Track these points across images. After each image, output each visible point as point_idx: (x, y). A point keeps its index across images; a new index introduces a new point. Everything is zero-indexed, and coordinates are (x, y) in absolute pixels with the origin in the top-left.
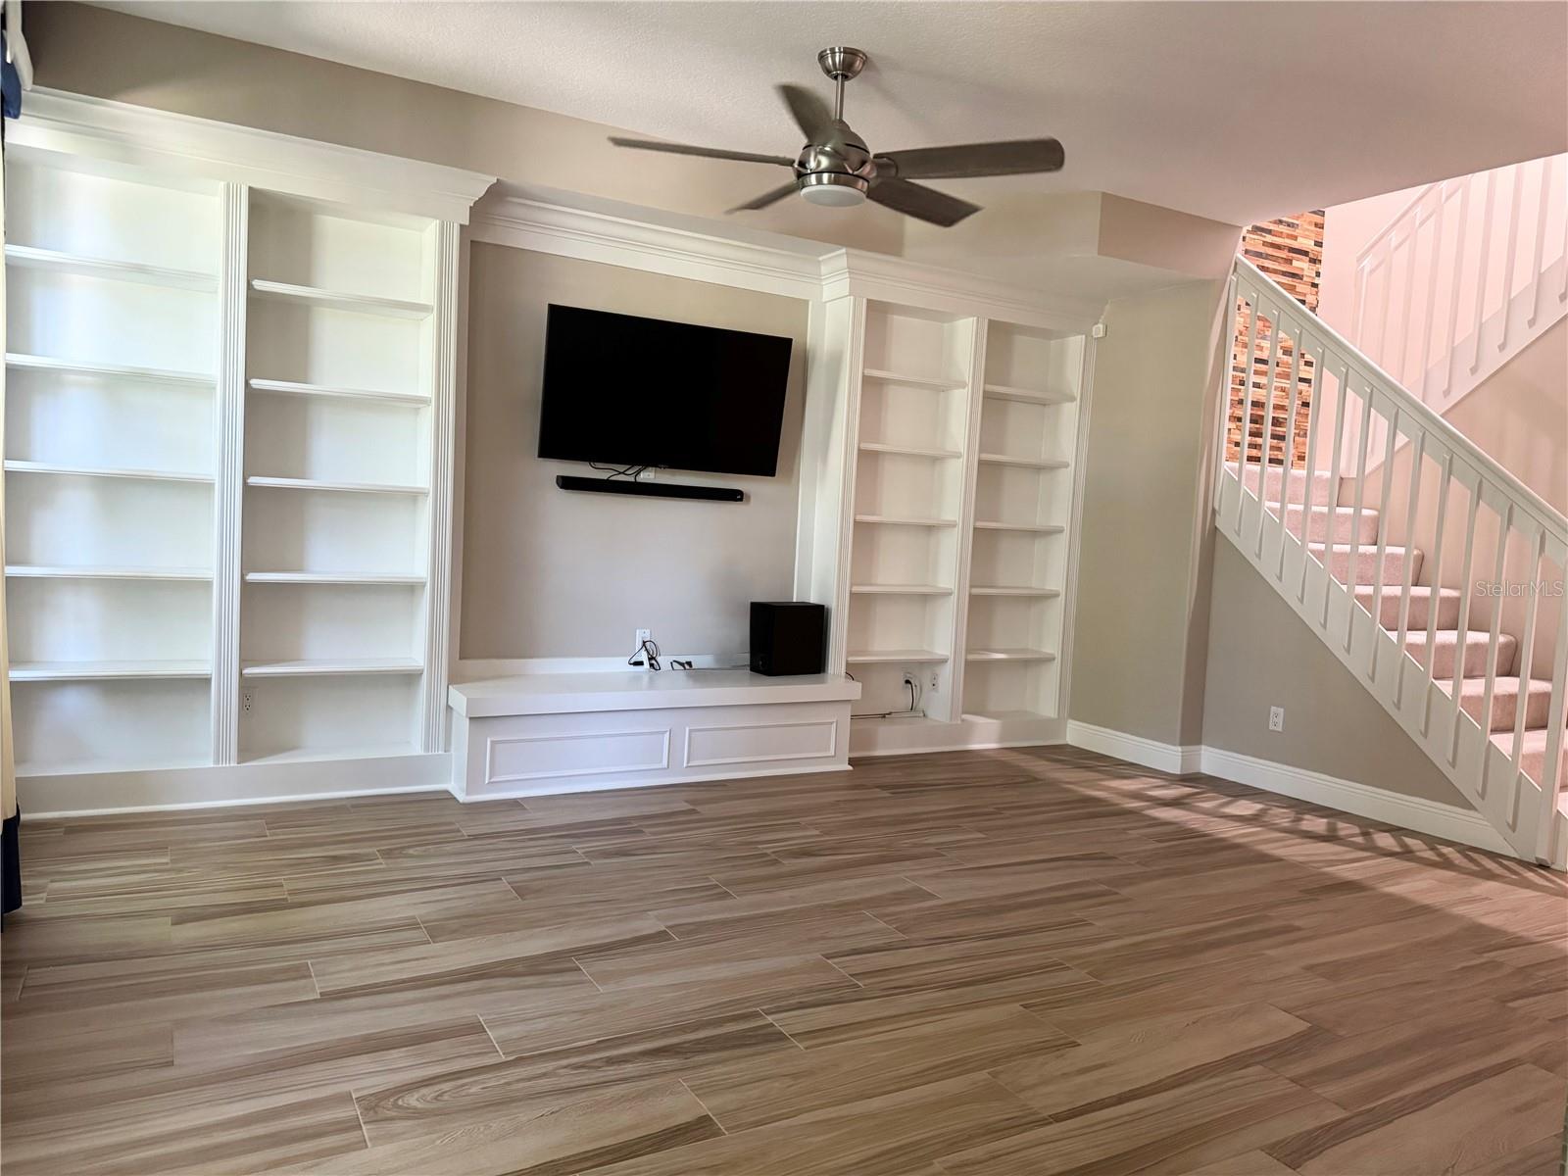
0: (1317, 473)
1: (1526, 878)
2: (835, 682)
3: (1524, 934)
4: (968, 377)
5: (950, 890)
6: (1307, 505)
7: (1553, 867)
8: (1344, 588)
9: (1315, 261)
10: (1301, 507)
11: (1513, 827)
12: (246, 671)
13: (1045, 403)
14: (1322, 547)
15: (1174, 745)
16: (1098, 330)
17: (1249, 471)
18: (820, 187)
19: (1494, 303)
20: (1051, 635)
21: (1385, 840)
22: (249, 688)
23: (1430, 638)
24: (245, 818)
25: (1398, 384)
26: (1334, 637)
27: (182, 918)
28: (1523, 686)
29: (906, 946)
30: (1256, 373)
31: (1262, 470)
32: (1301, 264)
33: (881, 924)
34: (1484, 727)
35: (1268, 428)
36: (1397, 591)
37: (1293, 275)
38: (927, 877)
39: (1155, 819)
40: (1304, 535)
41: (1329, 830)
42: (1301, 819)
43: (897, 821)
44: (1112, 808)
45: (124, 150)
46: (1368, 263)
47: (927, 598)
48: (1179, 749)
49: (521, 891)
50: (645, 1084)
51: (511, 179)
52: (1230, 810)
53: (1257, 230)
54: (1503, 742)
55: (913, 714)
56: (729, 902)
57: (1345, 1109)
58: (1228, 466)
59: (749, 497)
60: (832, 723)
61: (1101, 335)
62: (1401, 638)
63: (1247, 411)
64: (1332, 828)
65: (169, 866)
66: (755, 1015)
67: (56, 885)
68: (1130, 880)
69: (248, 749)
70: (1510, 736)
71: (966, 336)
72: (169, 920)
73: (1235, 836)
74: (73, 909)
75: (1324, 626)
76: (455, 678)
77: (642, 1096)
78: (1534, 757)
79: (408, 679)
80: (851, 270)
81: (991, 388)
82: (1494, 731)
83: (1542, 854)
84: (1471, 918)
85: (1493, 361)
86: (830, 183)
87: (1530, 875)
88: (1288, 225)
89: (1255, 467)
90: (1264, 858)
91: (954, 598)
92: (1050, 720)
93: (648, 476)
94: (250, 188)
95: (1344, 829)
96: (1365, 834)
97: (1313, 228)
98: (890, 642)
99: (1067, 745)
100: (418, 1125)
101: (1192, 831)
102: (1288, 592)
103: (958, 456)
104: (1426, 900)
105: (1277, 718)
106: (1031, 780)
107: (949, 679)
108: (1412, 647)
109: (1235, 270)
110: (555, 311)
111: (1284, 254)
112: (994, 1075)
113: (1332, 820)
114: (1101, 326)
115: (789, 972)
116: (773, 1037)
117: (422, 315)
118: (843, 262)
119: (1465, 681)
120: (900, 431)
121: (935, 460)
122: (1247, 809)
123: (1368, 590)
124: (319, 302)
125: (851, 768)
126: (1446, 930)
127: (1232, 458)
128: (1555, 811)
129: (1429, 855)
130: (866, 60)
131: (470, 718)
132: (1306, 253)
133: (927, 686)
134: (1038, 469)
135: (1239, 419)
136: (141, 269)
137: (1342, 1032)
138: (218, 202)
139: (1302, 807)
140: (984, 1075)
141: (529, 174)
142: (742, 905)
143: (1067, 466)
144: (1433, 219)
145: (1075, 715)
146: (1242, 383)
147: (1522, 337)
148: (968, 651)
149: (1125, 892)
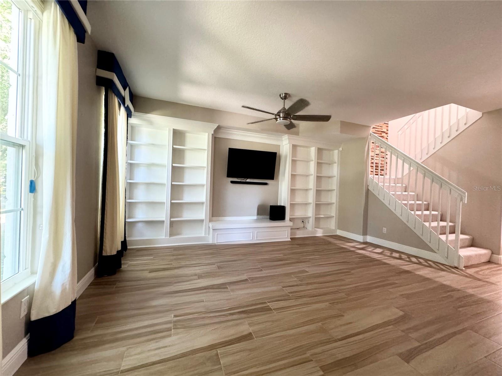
0: (391, 177)
1: (452, 271)
2: (287, 222)
3: (456, 287)
4: (314, 159)
5: (312, 270)
6: (390, 183)
7: (459, 268)
8: (400, 202)
9: (387, 134)
10: (388, 184)
11: (447, 258)
12: (171, 219)
13: (330, 164)
14: (394, 193)
15: (361, 235)
16: (341, 149)
17: (375, 177)
18: (280, 121)
19: (432, 139)
20: (333, 212)
21: (414, 260)
22: (172, 223)
23: (422, 213)
24: (171, 248)
25: (409, 156)
26: (398, 213)
27: (152, 271)
28: (448, 224)
29: (301, 285)
30: (376, 157)
31: (379, 177)
32: (384, 134)
33: (296, 279)
34: (438, 234)
35: (380, 168)
36: (413, 202)
37: (382, 137)
38: (307, 267)
39: (358, 253)
40: (389, 190)
41: (400, 257)
42: (392, 254)
43: (301, 253)
44: (348, 250)
45: (151, 123)
46: (400, 133)
47: (306, 204)
48: (362, 236)
49: (219, 267)
50: (239, 321)
51: (221, 124)
52: (375, 251)
53: (374, 128)
54: (443, 237)
55: (303, 228)
56: (262, 272)
57: (419, 342)
58: (370, 176)
59: (269, 184)
60: (286, 231)
61: (341, 150)
62: (415, 213)
63: (374, 165)
64: (400, 256)
65: (153, 259)
66: (265, 303)
67: (131, 263)
68: (353, 269)
69: (171, 235)
70: (445, 236)
71: (313, 151)
72: (148, 272)
73: (378, 258)
74: (132, 268)
75: (395, 210)
76: (210, 221)
77: (237, 325)
78: (452, 241)
79: (202, 221)
80: (289, 139)
81: (318, 161)
82: (441, 234)
83: (456, 265)
84: (441, 282)
85: (432, 152)
86: (282, 120)
87: (453, 270)
88: (381, 127)
89: (377, 176)
90: (385, 264)
91: (312, 204)
92: (333, 230)
93: (248, 180)
94: (173, 129)
95: (403, 256)
96: (409, 258)
97: (386, 127)
98: (299, 213)
99: (337, 235)
100: (184, 330)
101: (367, 256)
102: (386, 203)
103: (312, 175)
104: (428, 276)
105: (385, 230)
106: (330, 243)
107: (311, 221)
108: (418, 215)
109: (370, 135)
110: (230, 149)
111: (380, 133)
112: (323, 324)
113: (400, 254)
114: (341, 148)
115: (274, 291)
116: (269, 309)
117: (205, 151)
118: (287, 137)
119: (432, 223)
120: (300, 170)
121: (307, 176)
122: (380, 250)
123: (406, 202)
124: (186, 149)
125: (290, 240)
126: (434, 285)
127: (371, 174)
128: (458, 254)
129: (426, 264)
130: (290, 96)
131: (213, 229)
132: (385, 132)
133: (307, 222)
134: (329, 177)
135: (373, 167)
136: (153, 144)
137: (413, 316)
138: (167, 132)
139: (392, 251)
140: (320, 324)
141: (224, 123)
142: (264, 273)
143: (335, 176)
144: (415, 122)
145: (339, 229)
146: (373, 159)
147: (439, 146)
148: (315, 215)
149: (353, 271)
